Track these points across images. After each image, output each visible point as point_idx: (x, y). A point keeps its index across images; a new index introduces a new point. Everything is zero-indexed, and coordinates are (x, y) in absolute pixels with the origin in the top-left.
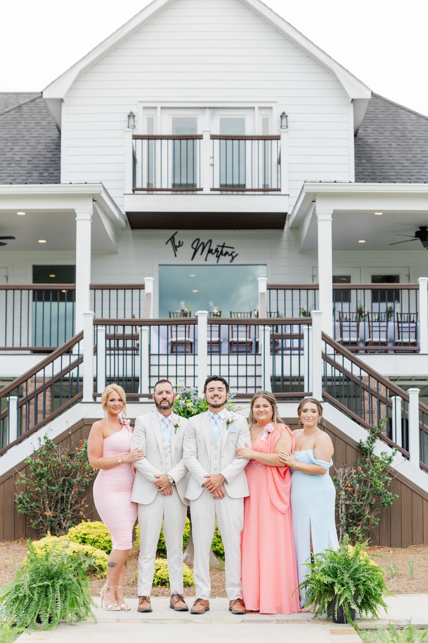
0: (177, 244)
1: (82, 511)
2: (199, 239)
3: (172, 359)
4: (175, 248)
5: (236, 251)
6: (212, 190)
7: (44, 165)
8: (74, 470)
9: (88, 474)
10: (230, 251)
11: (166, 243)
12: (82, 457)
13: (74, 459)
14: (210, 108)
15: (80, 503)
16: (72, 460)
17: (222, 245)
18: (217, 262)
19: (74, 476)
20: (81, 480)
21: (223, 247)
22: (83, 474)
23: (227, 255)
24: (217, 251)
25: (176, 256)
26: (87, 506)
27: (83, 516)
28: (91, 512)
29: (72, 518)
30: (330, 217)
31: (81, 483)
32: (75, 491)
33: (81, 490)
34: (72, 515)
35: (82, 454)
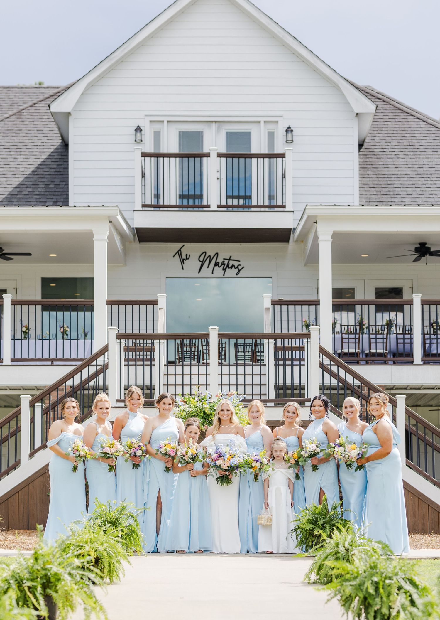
0: (184, 257)
2: (205, 252)
3: (187, 370)
4: (183, 261)
5: (243, 264)
6: (219, 206)
7: (49, 176)
10: (236, 264)
11: (174, 257)
14: (216, 122)
17: (228, 258)
18: (224, 275)
21: (229, 260)
23: (233, 268)
24: (223, 264)
25: (183, 269)
30: (330, 238)
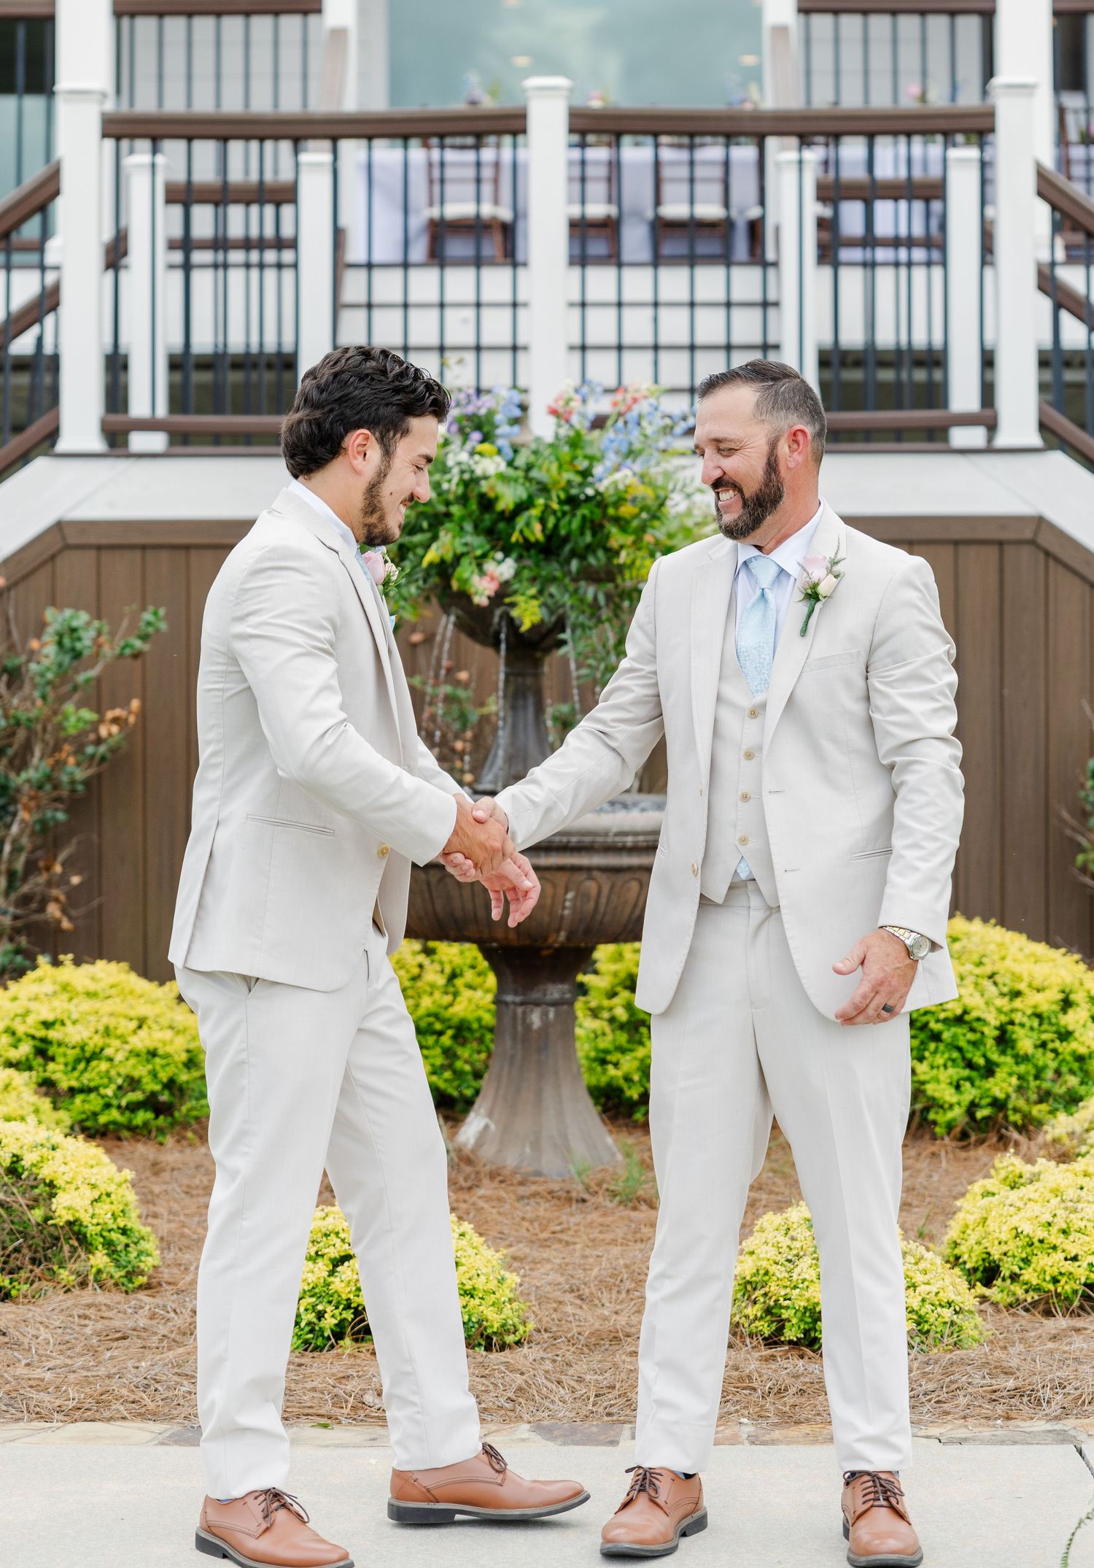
1: (57, 900)
3: (424, 283)
8: (21, 734)
9: (79, 750)
12: (49, 683)
13: (21, 687)
15: (48, 868)
16: (13, 695)
19: (17, 762)
20: (49, 778)
22: (57, 748)
26: (75, 880)
27: (59, 922)
28: (95, 903)
29: (16, 931)
31: (48, 787)
32: (23, 821)
33: (49, 814)
34: (16, 918)
35: (48, 669)
